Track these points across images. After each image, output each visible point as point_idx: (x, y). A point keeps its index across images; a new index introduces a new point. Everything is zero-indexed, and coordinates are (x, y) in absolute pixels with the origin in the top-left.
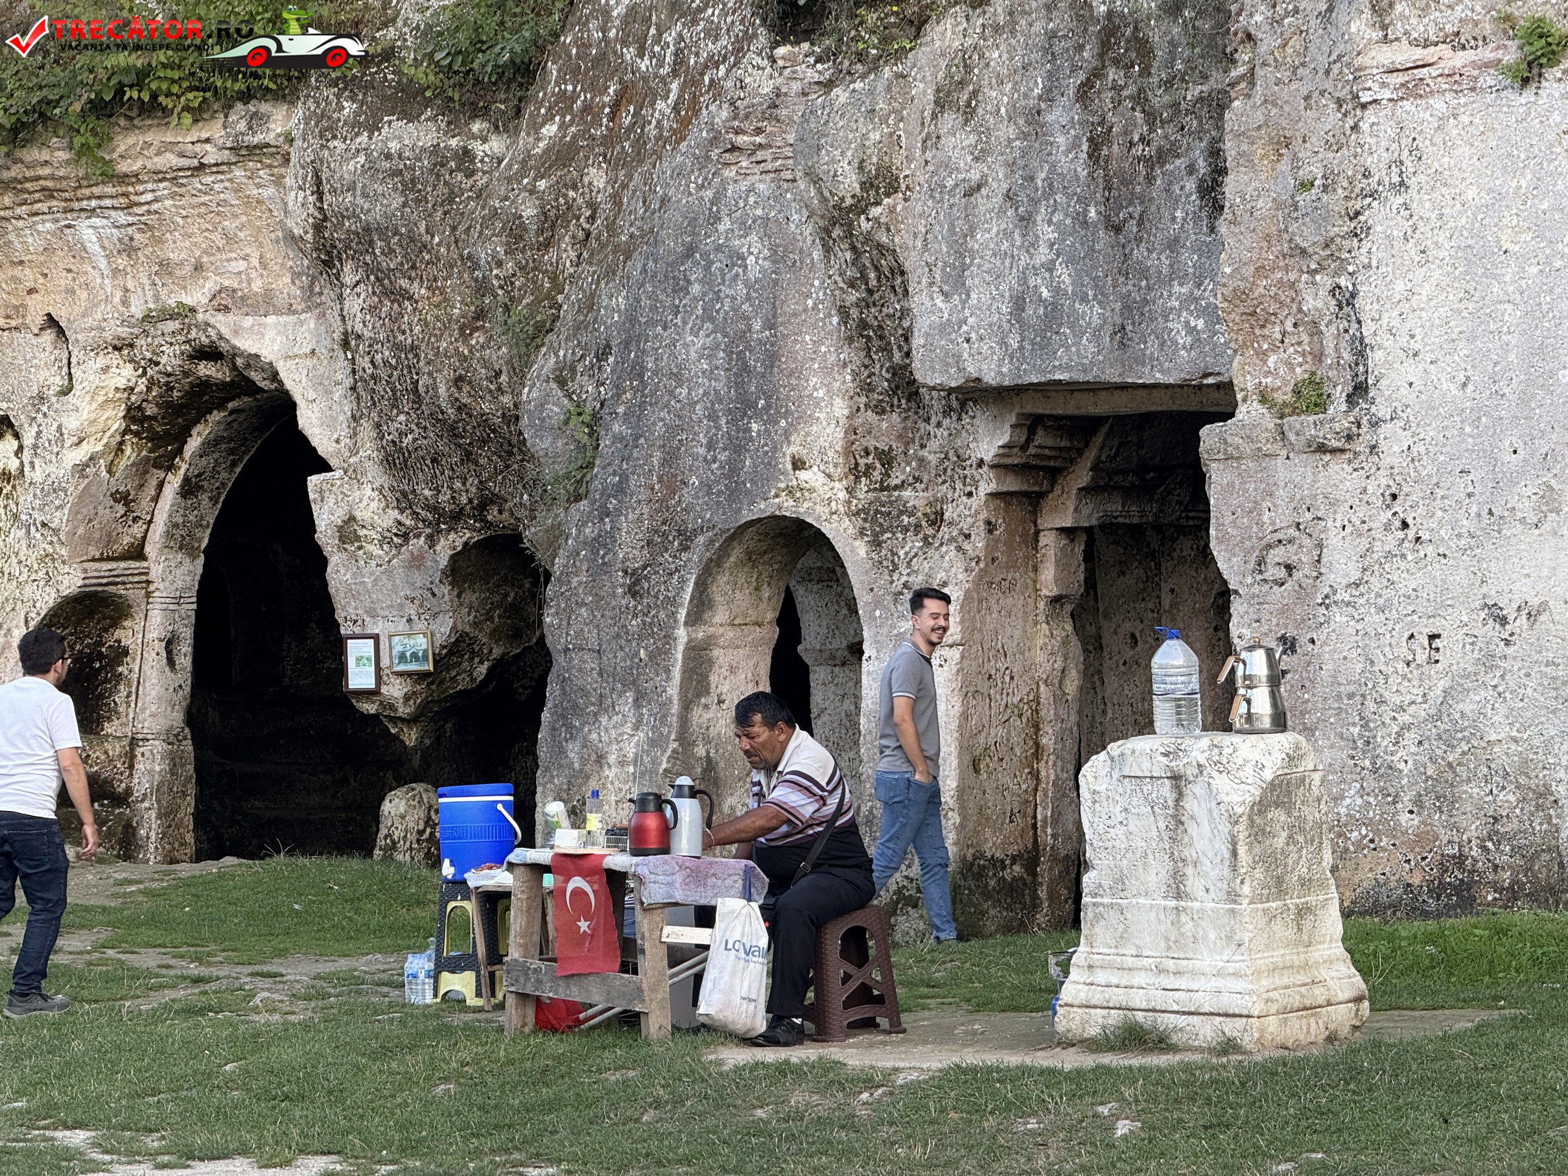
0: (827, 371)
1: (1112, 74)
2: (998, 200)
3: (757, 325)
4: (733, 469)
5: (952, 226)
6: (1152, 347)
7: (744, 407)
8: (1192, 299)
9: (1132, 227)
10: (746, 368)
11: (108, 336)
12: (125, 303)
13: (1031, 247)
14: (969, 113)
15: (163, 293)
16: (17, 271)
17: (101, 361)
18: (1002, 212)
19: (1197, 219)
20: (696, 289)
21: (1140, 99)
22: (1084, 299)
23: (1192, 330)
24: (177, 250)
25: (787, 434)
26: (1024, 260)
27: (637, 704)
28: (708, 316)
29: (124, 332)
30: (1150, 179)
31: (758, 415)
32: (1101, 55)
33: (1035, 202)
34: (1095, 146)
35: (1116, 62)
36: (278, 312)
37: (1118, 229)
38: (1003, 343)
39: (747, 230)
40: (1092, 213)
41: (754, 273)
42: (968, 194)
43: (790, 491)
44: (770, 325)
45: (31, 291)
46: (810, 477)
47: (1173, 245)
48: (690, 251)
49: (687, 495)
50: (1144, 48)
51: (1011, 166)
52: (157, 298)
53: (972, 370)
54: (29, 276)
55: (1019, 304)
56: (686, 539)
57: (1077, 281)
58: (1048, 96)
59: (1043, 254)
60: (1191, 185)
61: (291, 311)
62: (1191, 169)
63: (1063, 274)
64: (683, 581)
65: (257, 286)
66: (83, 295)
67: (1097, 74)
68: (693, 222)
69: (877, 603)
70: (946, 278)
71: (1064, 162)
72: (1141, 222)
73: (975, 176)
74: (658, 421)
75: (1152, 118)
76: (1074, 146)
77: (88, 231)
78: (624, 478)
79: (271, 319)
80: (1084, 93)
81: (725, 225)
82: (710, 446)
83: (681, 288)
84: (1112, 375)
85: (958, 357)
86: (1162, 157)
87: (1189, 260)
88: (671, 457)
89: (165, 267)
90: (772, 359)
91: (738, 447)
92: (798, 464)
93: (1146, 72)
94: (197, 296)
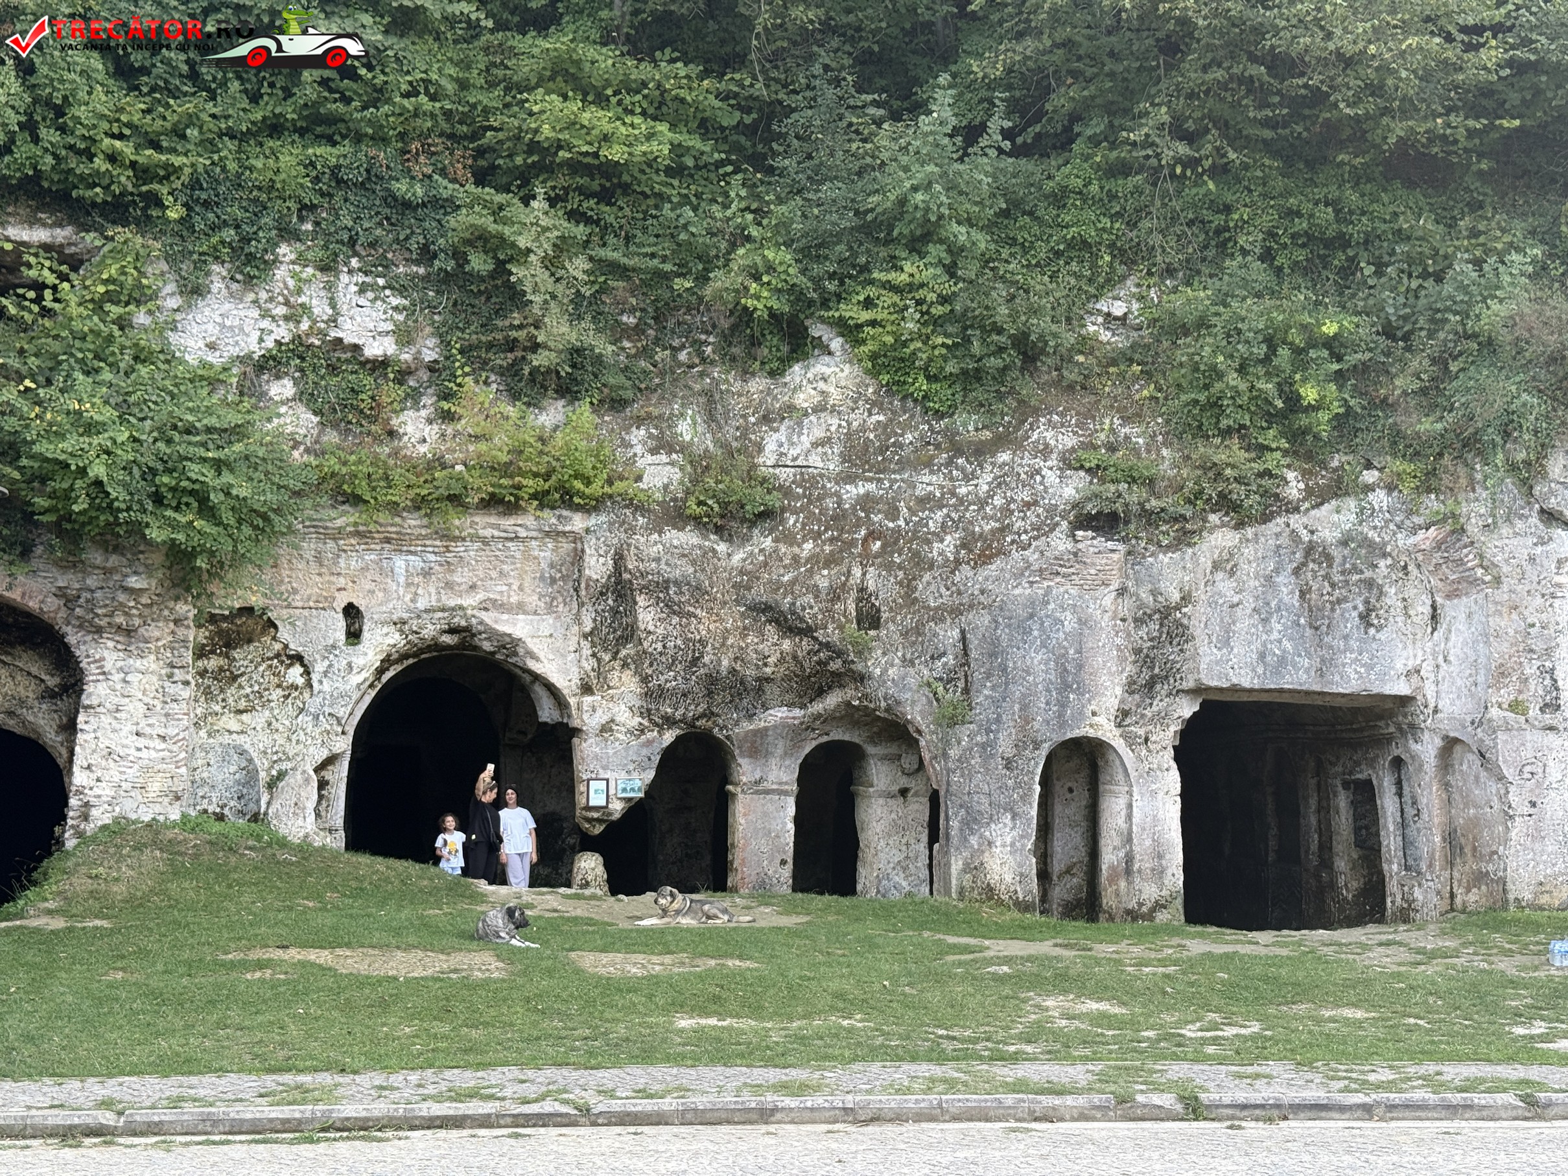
0: (1110, 673)
1: (1311, 565)
2: (1249, 611)
3: (1072, 652)
4: (1061, 715)
5: (1222, 620)
6: (1337, 678)
7: (1065, 687)
8: (1356, 659)
9: (1324, 628)
10: (1066, 670)
11: (395, 618)
12: (413, 601)
13: (1269, 632)
14: (1232, 573)
15: (444, 598)
16: (334, 579)
17: (385, 630)
18: (1251, 616)
19: (1358, 628)
20: (1036, 633)
21: (1327, 577)
22: (1300, 655)
23: (1357, 672)
24: (461, 577)
25: (1089, 701)
26: (1264, 637)
27: (1013, 818)
28: (1044, 645)
29: (405, 616)
30: (1333, 610)
31: (1073, 691)
32: (1306, 557)
33: (1271, 614)
34: (1302, 594)
35: (1314, 561)
36: (525, 613)
37: (1317, 629)
38: (1254, 670)
39: (1064, 610)
40: (1302, 621)
41: (1068, 628)
42: (1232, 606)
43: (1091, 726)
44: (1079, 651)
45: (339, 590)
46: (1100, 720)
47: (1346, 637)
48: (1031, 616)
49: (1036, 725)
50: (1329, 558)
51: (1257, 598)
52: (439, 600)
53: (1235, 681)
54: (341, 582)
55: (1262, 656)
56: (1037, 745)
57: (1295, 648)
58: (1277, 571)
59: (1275, 635)
60: (1355, 614)
61: (535, 613)
62: (1355, 608)
63: (1288, 645)
64: (1037, 764)
65: (514, 599)
66: (381, 595)
67: (1304, 564)
68: (1033, 603)
69: (1141, 776)
70: (1218, 641)
71: (1286, 599)
72: (1328, 626)
73: (1236, 600)
74: (1017, 691)
75: (1333, 585)
76: (1292, 592)
77: (400, 563)
78: (999, 716)
79: (521, 617)
80: (1296, 572)
81: (1051, 606)
82: (1047, 703)
83: (1028, 632)
84: (1316, 688)
85: (1227, 675)
86: (1339, 602)
87: (1354, 644)
88: (1024, 707)
89: (449, 585)
90: (1080, 667)
91: (1063, 704)
92: (1094, 714)
93: (1330, 566)
94: (469, 601)
